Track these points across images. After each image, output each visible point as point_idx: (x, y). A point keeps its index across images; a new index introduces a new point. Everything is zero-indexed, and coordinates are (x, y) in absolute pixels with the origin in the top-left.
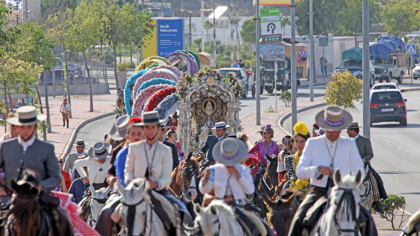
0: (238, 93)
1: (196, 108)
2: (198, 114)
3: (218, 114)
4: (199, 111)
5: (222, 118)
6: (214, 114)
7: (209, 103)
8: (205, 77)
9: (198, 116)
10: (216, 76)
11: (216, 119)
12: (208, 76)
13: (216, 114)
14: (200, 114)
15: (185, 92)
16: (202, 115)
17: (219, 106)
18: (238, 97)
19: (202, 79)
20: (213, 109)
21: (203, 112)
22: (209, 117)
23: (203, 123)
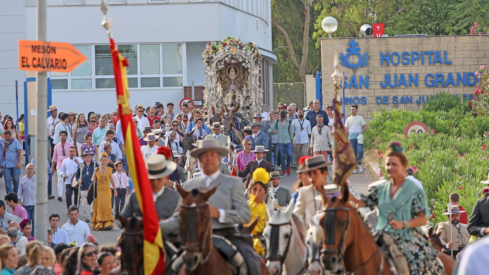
0: (257, 60)
1: (221, 73)
2: (223, 79)
3: (240, 78)
4: (224, 76)
5: (244, 81)
6: (237, 78)
7: (232, 69)
8: (229, 46)
9: (223, 80)
10: (238, 46)
11: (239, 82)
12: (231, 46)
13: (239, 79)
14: (225, 78)
15: (211, 61)
16: (227, 79)
17: (241, 71)
18: (258, 63)
19: (225, 48)
20: (236, 74)
21: (227, 77)
22: (233, 82)
23: (227, 86)
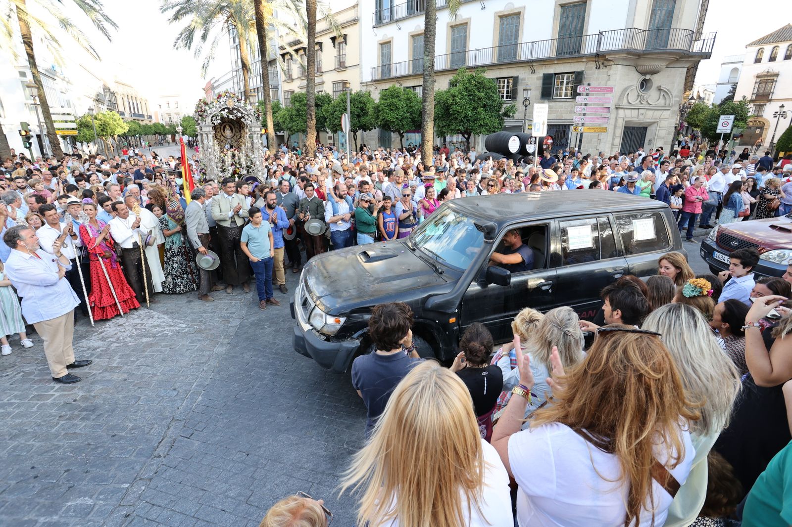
0: (259, 115)
1: (216, 131)
2: (219, 137)
3: (237, 137)
4: (219, 134)
5: (241, 140)
6: (233, 136)
7: (228, 127)
8: (224, 98)
10: (235, 98)
11: (235, 141)
12: (227, 98)
16: (222, 138)
17: (237, 129)
19: (221, 100)
20: (232, 133)
21: (223, 135)
22: (229, 140)
23: (223, 145)
